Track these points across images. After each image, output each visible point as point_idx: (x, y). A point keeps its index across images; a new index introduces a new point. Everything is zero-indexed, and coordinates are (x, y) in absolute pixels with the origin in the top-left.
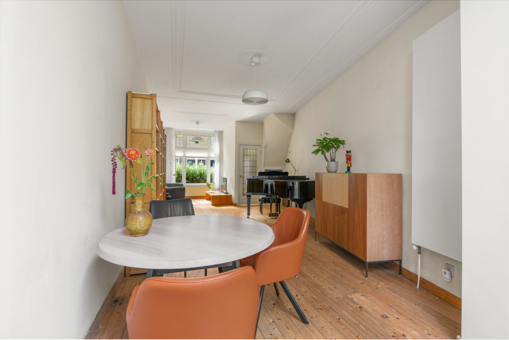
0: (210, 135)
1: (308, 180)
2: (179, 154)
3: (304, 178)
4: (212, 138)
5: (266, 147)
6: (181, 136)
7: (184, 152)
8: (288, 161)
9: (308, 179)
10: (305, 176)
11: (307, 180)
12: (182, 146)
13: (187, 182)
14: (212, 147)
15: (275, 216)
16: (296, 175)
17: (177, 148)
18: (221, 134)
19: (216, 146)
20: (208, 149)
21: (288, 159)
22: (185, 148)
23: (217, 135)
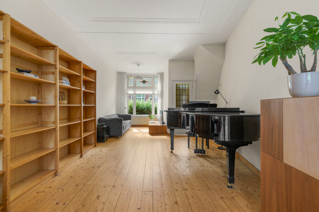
0: (153, 77)
1: (243, 114)
2: (131, 92)
3: (237, 110)
4: (156, 79)
5: (196, 81)
6: (132, 78)
7: (135, 91)
8: (217, 92)
9: (243, 112)
10: (239, 109)
11: (240, 114)
12: (132, 85)
13: (137, 114)
14: (156, 86)
15: (201, 153)
16: (227, 107)
17: (129, 88)
18: (162, 75)
19: (158, 86)
20: (152, 88)
21: (217, 90)
22: (135, 87)
23: (159, 75)
